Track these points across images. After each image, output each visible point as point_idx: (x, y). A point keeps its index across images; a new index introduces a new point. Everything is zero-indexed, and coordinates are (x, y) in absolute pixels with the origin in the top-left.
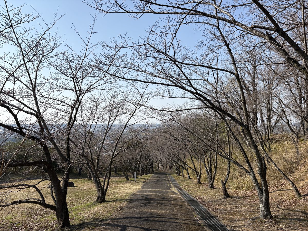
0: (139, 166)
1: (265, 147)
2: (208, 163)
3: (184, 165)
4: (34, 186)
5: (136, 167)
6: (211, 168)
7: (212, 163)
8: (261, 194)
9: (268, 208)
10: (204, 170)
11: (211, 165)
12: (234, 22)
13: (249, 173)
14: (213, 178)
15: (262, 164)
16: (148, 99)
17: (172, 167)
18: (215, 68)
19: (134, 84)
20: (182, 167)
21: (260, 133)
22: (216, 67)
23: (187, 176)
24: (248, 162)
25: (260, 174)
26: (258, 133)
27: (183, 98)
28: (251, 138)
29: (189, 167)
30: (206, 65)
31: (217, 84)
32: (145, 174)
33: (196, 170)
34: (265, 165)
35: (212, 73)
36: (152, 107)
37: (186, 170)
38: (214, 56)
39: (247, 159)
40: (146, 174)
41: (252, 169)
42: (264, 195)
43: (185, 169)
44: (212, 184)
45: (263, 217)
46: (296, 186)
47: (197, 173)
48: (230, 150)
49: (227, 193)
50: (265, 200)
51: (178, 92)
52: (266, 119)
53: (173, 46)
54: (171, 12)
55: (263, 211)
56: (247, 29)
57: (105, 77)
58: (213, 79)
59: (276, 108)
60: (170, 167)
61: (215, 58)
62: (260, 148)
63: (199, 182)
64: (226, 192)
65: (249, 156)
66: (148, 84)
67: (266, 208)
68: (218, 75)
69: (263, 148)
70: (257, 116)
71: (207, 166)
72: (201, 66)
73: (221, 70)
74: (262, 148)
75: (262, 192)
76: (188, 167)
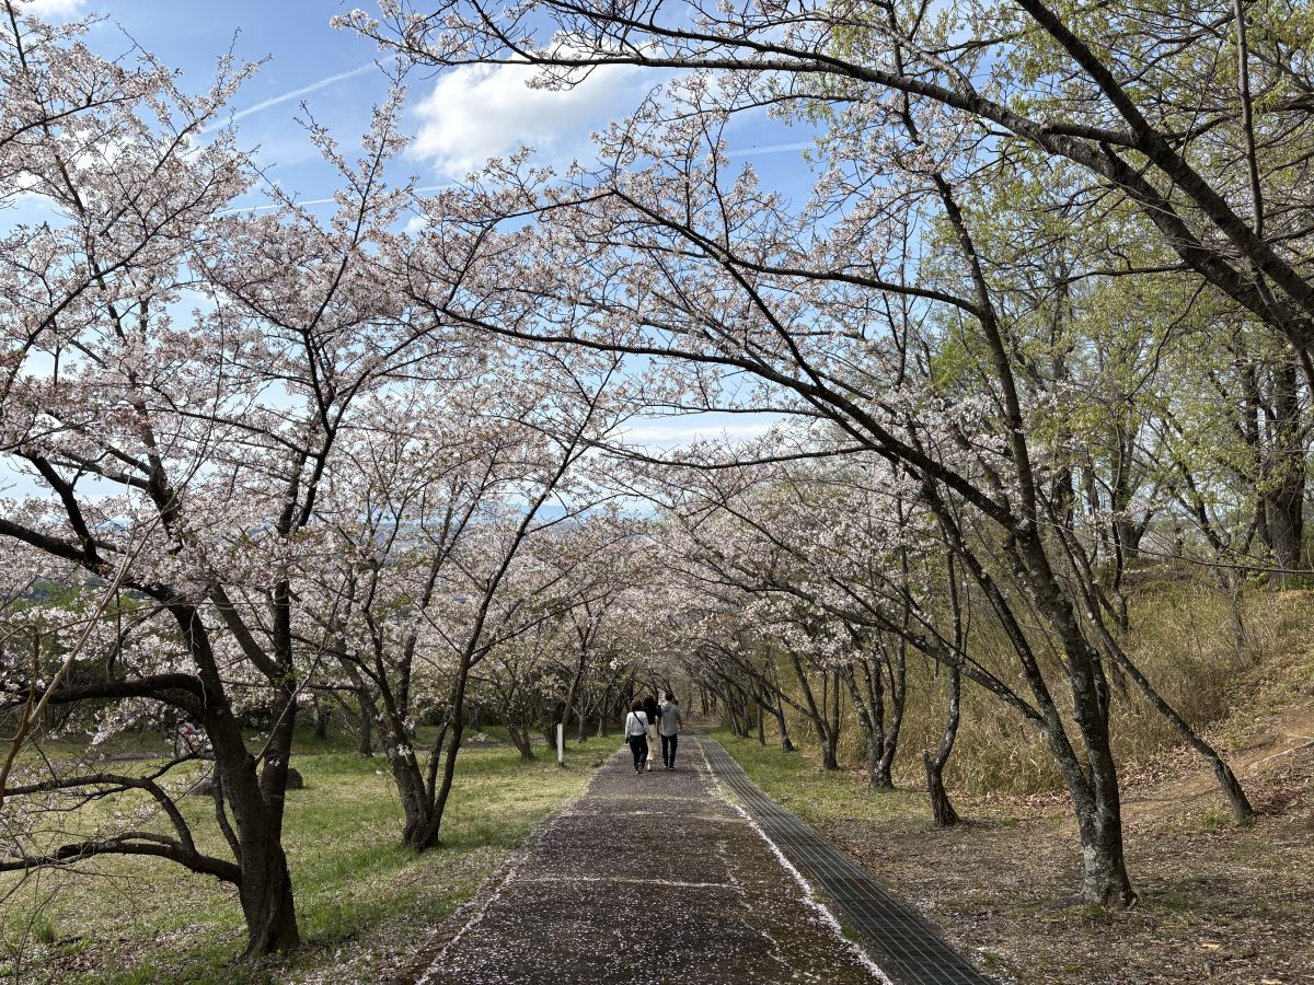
0: (575, 701)
1: (1103, 611)
2: (869, 681)
3: (767, 694)
4: (147, 784)
5: (561, 706)
6: (881, 703)
7: (883, 683)
8: (1086, 804)
9: (1115, 861)
10: (852, 715)
11: (880, 690)
12: (972, 103)
13: (1039, 717)
14: (888, 744)
15: (1090, 679)
16: (621, 417)
17: (714, 703)
18: (893, 288)
19: (561, 354)
20: (759, 700)
21: (1084, 555)
22: (898, 283)
23: (779, 739)
24: (1033, 674)
25: (1082, 721)
26: (1076, 553)
27: (760, 411)
28: (1048, 574)
29: (788, 700)
30: (855, 273)
31: (903, 351)
32: (600, 734)
33: (815, 715)
34: (1104, 686)
35: (882, 306)
36: (635, 450)
37: (775, 713)
38: (890, 232)
39: (1032, 659)
40: (604, 735)
41: (1048, 701)
42: (1101, 808)
43: (770, 709)
44: (886, 771)
45: (1098, 899)
46: (1231, 773)
47: (821, 725)
48: (958, 628)
49: (950, 806)
50: (1105, 827)
51: (738, 385)
52: (1109, 497)
53: (720, 196)
54: (711, 57)
55: (1098, 872)
56: (1027, 129)
57: (440, 325)
58: (886, 331)
59: (1151, 450)
60: (705, 703)
61: (895, 240)
62: (1084, 617)
63: (831, 763)
64: (945, 799)
65: (1039, 652)
66: (618, 354)
67: (1110, 862)
68: (905, 315)
69: (1097, 616)
70: (1070, 485)
71: (864, 694)
72: (838, 277)
73: (918, 292)
74: (1090, 615)
75: (1093, 795)
76: (782, 702)
